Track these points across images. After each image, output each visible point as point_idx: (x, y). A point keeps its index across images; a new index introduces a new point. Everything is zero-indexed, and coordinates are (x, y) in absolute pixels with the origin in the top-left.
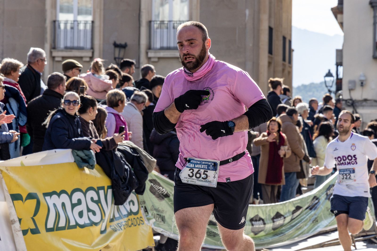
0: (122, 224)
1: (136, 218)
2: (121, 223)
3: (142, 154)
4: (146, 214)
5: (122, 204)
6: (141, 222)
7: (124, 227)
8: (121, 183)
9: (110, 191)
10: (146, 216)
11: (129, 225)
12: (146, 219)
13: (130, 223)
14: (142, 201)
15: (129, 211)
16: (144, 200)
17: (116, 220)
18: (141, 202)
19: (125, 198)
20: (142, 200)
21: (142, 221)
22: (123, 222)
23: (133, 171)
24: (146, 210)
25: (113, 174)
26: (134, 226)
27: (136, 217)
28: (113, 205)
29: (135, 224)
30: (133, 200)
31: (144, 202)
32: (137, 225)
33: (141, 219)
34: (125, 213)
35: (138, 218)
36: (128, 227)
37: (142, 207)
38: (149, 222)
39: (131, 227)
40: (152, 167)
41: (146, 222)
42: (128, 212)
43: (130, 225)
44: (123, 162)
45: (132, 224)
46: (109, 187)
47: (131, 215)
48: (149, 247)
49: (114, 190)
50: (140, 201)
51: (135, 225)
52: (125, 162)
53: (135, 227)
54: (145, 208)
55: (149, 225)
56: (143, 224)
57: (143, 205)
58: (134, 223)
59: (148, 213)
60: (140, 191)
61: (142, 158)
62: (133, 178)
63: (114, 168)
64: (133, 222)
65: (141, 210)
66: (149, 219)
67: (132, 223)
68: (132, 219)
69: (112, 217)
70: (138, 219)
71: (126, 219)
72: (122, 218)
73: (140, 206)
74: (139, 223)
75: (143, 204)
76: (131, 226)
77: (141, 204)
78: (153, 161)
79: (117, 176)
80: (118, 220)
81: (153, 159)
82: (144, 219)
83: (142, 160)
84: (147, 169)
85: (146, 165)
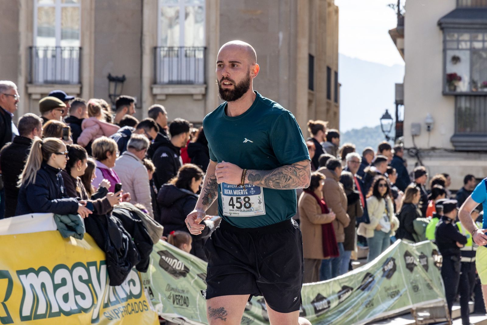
0: (120, 310)
1: (138, 303)
2: (119, 308)
3: (145, 219)
4: (150, 297)
5: (119, 284)
6: (144, 307)
7: (122, 314)
8: (118, 257)
9: (104, 268)
10: (151, 299)
11: (128, 312)
12: (151, 303)
13: (130, 309)
14: (146, 280)
15: (129, 294)
16: (148, 279)
17: (112, 305)
18: (144, 281)
19: (123, 276)
20: (145, 278)
21: (146, 306)
22: (120, 308)
24: (150, 292)
25: (107, 246)
26: (135, 313)
27: (137, 301)
28: (108, 286)
29: (137, 310)
30: (133, 279)
31: (148, 282)
32: (140, 311)
33: (145, 303)
34: (123, 295)
35: (140, 302)
36: (127, 314)
37: (146, 288)
38: (155, 308)
39: (131, 314)
40: (157, 235)
41: (151, 307)
42: (127, 294)
43: (130, 312)
44: (121, 230)
45: (133, 310)
46: (102, 263)
47: (131, 298)
49: (109, 266)
50: (143, 280)
51: (137, 312)
52: (123, 230)
53: (137, 314)
54: (150, 289)
55: (154, 311)
56: (147, 310)
57: (148, 286)
58: (135, 309)
59: (153, 296)
60: (143, 267)
61: (144, 224)
62: (134, 250)
63: (108, 238)
64: (133, 307)
65: (144, 291)
66: (154, 304)
67: (133, 309)
68: (132, 304)
69: (106, 302)
70: (140, 304)
71: (125, 304)
72: (119, 303)
73: (144, 286)
74: (141, 309)
75: (147, 284)
76: (132, 313)
77: (144, 284)
78: (160, 229)
79: (113, 248)
80: (115, 305)
82: (149, 303)
83: (145, 226)
84: (152, 239)
85: (150, 234)
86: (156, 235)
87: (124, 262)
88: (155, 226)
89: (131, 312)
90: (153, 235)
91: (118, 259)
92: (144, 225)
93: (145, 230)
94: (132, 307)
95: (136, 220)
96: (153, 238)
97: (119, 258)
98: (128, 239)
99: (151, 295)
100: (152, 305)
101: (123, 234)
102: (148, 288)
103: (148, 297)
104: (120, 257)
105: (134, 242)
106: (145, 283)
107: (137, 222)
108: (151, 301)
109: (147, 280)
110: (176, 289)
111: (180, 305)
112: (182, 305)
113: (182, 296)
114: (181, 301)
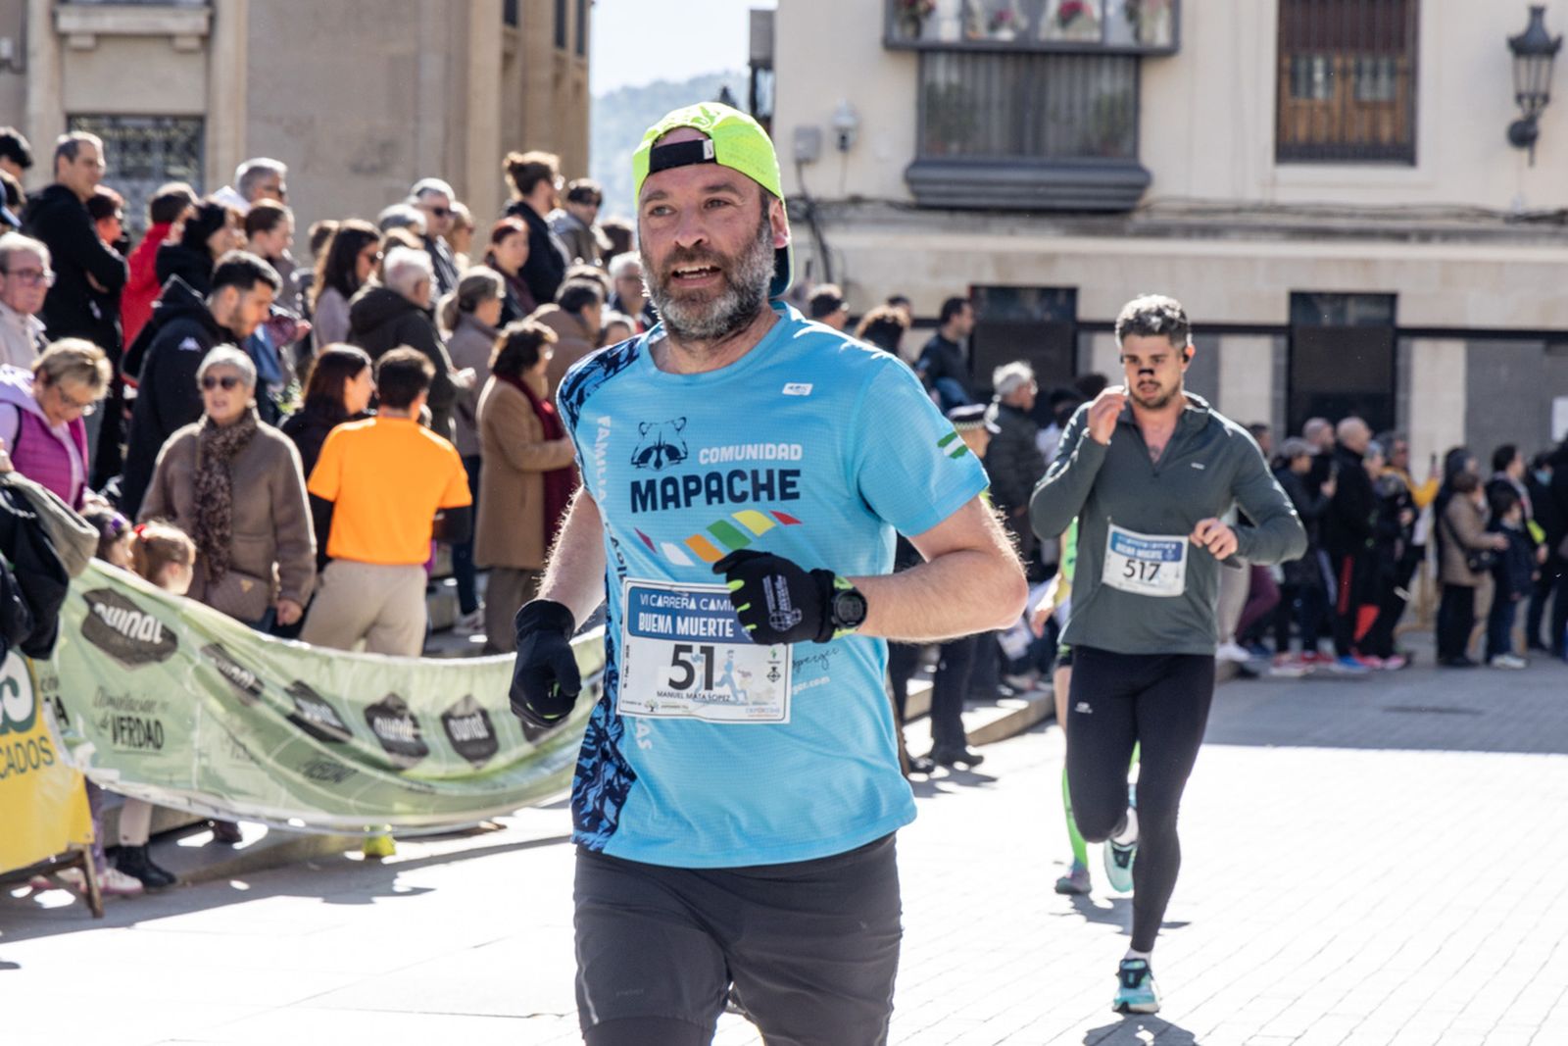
1: (24, 743)
3: (47, 510)
4: (60, 725)
6: (43, 755)
10: (63, 732)
12: (61, 744)
13: (3, 762)
14: (46, 677)
16: (53, 677)
18: (43, 681)
20: (45, 675)
21: (46, 751)
23: (12, 577)
24: (60, 712)
26: (17, 772)
27: (23, 738)
29: (22, 766)
30: (13, 675)
31: (54, 682)
32: (30, 769)
33: (44, 745)
35: (31, 742)
37: (47, 700)
38: (72, 756)
39: (6, 779)
40: (81, 555)
41: (61, 755)
43: (2, 772)
45: (11, 766)
47: (7, 732)
48: (75, 848)
50: (38, 677)
51: (23, 771)
53: (22, 776)
54: (59, 704)
55: (71, 764)
56: (49, 763)
57: (52, 695)
58: (16, 764)
59: (67, 722)
60: (40, 646)
61: (46, 526)
62: (14, 601)
64: (12, 758)
65: (43, 710)
66: (71, 746)
67: (11, 762)
68: (8, 749)
70: (32, 748)
73: (41, 696)
75: (50, 688)
76: (8, 775)
77: (43, 690)
78: (88, 538)
81: (84, 526)
82: (55, 744)
83: (49, 533)
84: (66, 566)
85: (61, 552)
86: (77, 556)
88: (73, 529)
89: (5, 771)
90: (70, 555)
92: (42, 527)
93: (47, 541)
95: (22, 514)
96: (69, 563)
99: (63, 721)
100: (65, 751)
102: (53, 701)
103: (52, 727)
105: (17, 577)
106: (45, 687)
107: (25, 518)
108: (60, 738)
109: (51, 679)
110: (122, 701)
111: (135, 745)
112: (140, 745)
113: (138, 721)
114: (135, 734)
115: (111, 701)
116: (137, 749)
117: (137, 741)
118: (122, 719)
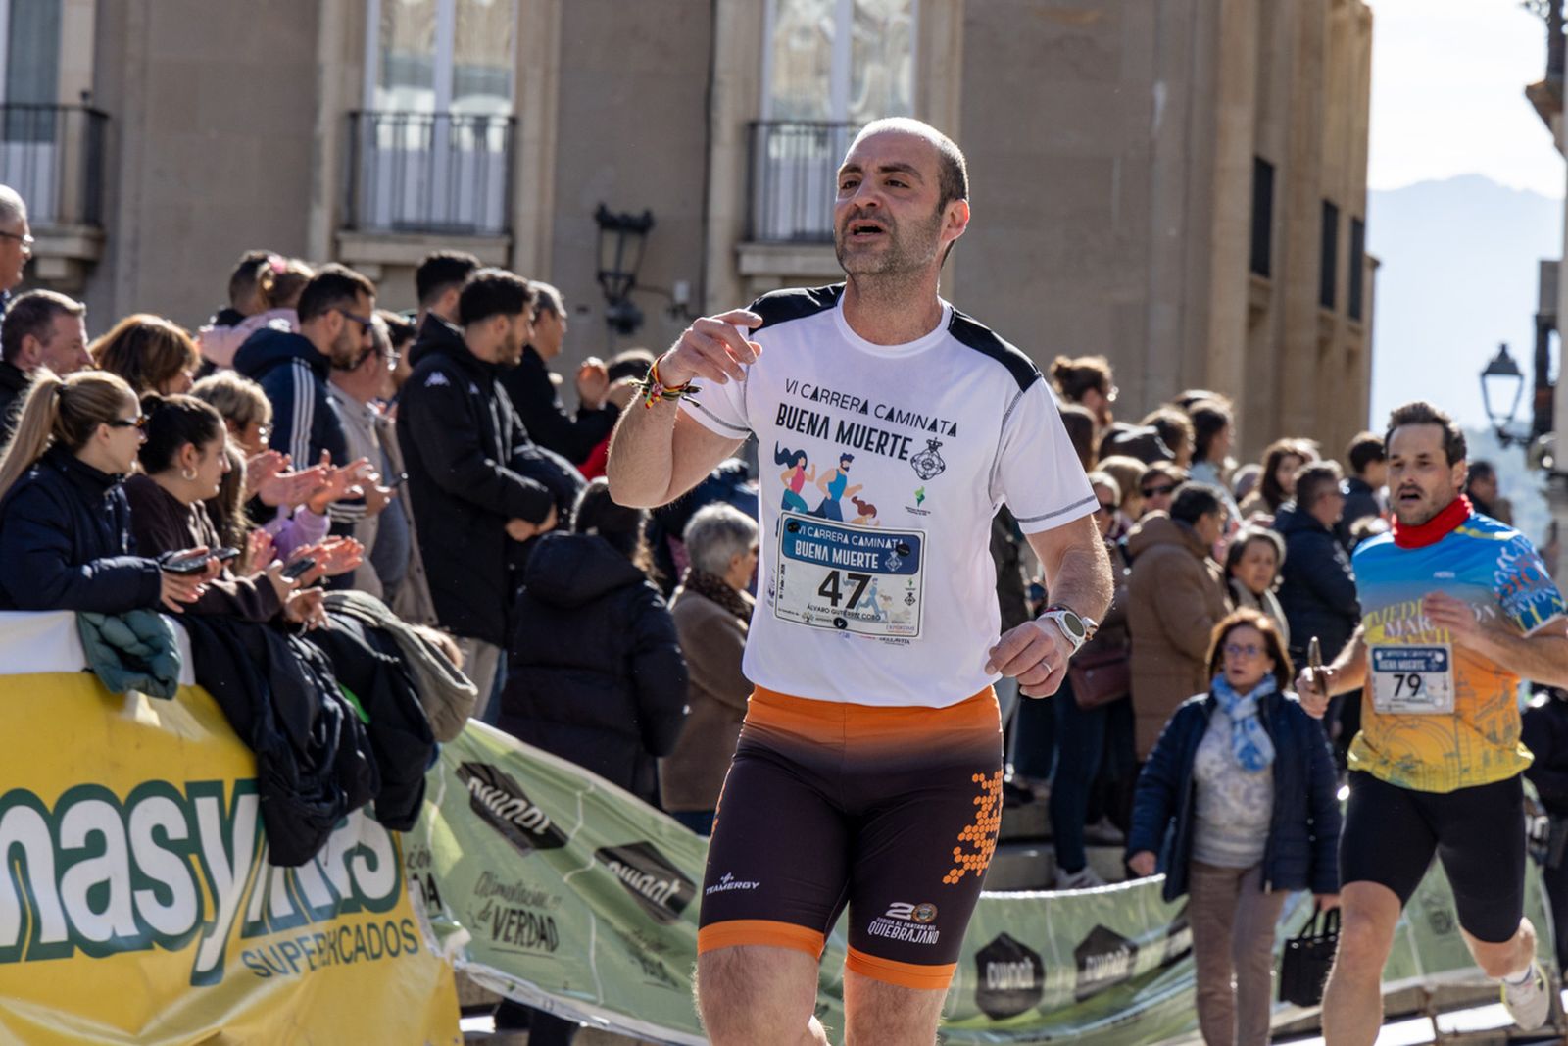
1: (381, 926)
4: (428, 907)
6: (405, 941)
11: (342, 954)
15: (346, 895)
24: (432, 893)
26: (368, 958)
27: (381, 919)
29: (376, 951)
32: (384, 954)
33: (405, 928)
35: (389, 924)
36: (338, 967)
39: (353, 964)
42: (335, 894)
43: (347, 955)
45: (360, 949)
47: (359, 912)
51: (375, 957)
54: (431, 883)
56: (412, 948)
58: (367, 947)
64: (365, 943)
65: (409, 887)
67: (360, 944)
68: (359, 930)
70: (390, 930)
71: (323, 926)
72: (305, 922)
73: (411, 873)
76: (356, 960)
87: (321, 790)
88: (450, 684)
89: (351, 953)
90: (441, 713)
91: (296, 774)
93: (411, 691)
94: (356, 942)
95: (383, 657)
97: (302, 774)
98: (341, 714)
101: (327, 696)
102: (423, 879)
103: (419, 909)
104: (305, 769)
107: (387, 662)
110: (513, 892)
111: (522, 944)
112: (530, 944)
113: (531, 916)
114: (526, 931)
115: (501, 890)
116: (524, 949)
117: (526, 940)
118: (513, 912)
